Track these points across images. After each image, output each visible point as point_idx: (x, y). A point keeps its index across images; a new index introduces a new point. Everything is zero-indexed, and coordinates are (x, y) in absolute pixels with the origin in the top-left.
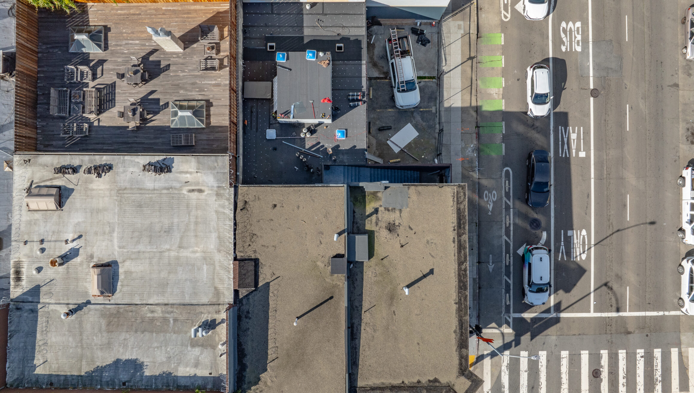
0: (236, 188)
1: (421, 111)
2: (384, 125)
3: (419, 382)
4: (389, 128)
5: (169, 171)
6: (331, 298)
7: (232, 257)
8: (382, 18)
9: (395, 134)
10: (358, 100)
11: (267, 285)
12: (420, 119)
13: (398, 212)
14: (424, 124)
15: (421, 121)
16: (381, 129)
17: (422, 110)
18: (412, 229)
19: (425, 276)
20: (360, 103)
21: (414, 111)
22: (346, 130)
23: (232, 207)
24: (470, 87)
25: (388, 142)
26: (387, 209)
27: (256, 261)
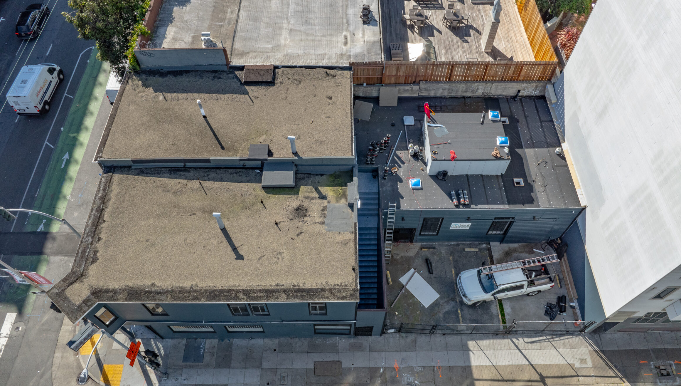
0: (349, 69)
1: (457, 311)
2: (433, 265)
3: (99, 239)
4: (430, 271)
5: (365, 23)
6: (223, 148)
7: (277, 64)
8: (568, 258)
9: (423, 278)
10: (459, 199)
11: (247, 93)
12: (447, 310)
13: (321, 220)
14: (441, 315)
15: (444, 311)
16: (428, 262)
17: (459, 312)
18: (298, 235)
19: (235, 249)
20: (455, 201)
21: (456, 302)
22: (421, 189)
23: (329, 65)
24: (500, 378)
25: (412, 270)
26: (324, 209)
27: (271, 83)
